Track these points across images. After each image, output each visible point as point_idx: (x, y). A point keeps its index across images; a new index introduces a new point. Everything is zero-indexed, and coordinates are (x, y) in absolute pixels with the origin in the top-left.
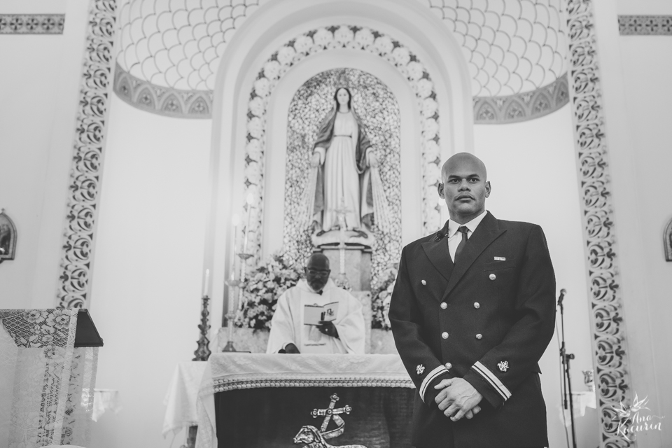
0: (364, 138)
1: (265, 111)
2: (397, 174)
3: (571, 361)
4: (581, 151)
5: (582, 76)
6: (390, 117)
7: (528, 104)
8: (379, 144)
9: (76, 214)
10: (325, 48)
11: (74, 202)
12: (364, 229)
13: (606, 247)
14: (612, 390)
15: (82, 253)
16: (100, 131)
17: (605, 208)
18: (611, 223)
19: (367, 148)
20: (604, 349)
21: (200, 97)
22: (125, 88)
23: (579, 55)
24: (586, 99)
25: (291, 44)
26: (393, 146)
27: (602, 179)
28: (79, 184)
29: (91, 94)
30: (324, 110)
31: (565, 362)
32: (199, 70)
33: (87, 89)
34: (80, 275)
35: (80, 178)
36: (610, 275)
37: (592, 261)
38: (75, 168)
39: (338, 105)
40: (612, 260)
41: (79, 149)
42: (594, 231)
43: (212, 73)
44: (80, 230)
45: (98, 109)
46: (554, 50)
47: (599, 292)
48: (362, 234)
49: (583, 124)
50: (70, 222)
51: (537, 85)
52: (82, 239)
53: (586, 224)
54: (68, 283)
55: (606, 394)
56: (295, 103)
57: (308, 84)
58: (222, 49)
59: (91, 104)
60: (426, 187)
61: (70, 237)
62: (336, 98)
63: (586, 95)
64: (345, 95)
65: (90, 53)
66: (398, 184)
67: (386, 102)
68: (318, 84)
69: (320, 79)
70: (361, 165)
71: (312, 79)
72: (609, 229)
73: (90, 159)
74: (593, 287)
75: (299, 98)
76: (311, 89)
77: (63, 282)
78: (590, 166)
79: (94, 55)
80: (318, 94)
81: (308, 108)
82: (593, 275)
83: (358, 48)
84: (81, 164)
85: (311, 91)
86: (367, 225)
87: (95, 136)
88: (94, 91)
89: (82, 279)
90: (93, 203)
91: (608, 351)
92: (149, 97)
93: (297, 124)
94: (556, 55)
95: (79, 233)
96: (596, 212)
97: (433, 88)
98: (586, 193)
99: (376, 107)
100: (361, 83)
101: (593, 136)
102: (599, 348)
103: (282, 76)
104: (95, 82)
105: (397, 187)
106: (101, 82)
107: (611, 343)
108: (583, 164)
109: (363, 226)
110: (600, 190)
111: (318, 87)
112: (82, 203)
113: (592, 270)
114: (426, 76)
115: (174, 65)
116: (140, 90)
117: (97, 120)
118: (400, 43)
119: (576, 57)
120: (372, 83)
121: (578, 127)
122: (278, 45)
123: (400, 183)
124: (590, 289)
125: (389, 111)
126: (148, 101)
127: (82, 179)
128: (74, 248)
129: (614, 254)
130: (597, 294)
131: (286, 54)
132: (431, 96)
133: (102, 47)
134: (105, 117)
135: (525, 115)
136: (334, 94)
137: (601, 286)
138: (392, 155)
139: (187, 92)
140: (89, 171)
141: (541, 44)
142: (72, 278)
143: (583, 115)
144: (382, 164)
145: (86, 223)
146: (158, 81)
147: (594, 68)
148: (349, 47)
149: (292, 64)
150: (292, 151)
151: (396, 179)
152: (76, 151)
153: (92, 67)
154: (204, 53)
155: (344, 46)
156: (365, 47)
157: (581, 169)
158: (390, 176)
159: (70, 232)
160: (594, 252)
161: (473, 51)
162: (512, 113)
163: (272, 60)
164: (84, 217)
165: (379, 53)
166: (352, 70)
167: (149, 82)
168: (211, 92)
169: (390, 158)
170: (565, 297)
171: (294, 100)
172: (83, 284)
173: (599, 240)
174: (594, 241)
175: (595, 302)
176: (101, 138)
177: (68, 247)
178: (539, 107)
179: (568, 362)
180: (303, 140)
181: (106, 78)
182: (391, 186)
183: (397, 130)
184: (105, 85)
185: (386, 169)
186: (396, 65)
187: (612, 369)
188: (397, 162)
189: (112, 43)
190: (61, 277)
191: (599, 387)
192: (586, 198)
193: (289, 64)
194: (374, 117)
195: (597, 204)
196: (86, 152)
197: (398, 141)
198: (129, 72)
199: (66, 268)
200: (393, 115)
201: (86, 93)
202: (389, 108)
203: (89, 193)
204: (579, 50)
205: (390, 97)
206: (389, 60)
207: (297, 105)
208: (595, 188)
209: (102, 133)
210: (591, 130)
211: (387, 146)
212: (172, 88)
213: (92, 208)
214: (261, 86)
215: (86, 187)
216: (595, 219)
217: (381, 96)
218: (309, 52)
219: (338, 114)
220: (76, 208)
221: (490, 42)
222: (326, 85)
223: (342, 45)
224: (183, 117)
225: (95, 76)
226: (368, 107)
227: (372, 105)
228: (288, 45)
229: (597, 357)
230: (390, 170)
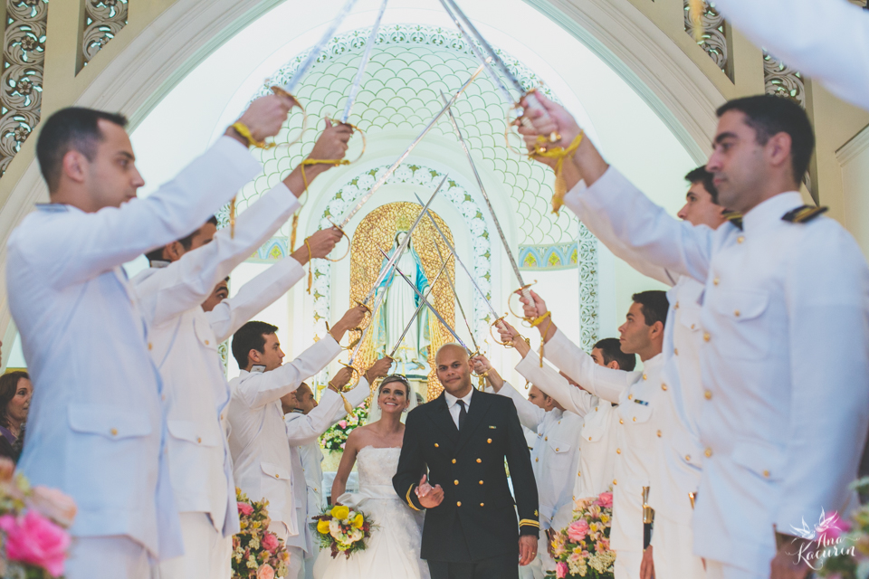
0: (422, 277)
10: (386, 183)
12: (422, 360)
19: (424, 288)
21: (277, 243)
26: (449, 279)
48: (421, 366)
56: (358, 236)
57: (369, 218)
60: (478, 320)
68: (379, 218)
69: (380, 213)
71: (373, 213)
75: (361, 232)
76: (372, 222)
80: (379, 227)
81: (370, 241)
83: (417, 184)
85: (373, 225)
86: (424, 356)
93: (359, 257)
97: (486, 227)
103: (345, 211)
109: (421, 356)
111: (378, 221)
114: (479, 215)
118: (456, 183)
122: (342, 185)
123: (454, 315)
131: (348, 193)
132: (483, 235)
138: (448, 288)
144: (439, 296)
148: (408, 183)
149: (354, 199)
150: (355, 284)
151: (452, 312)
155: (404, 182)
156: (423, 183)
158: (446, 307)
161: (520, 202)
162: (552, 262)
163: (337, 198)
166: (411, 204)
168: (286, 238)
169: (446, 291)
171: (356, 233)
180: (366, 273)
182: (447, 318)
183: (452, 264)
185: (442, 303)
186: (452, 201)
188: (452, 296)
193: (352, 199)
194: (431, 251)
197: (453, 275)
205: (446, 231)
206: (445, 196)
207: (359, 238)
211: (443, 279)
218: (370, 188)
223: (402, 181)
224: (262, 261)
228: (352, 184)
230: (445, 302)
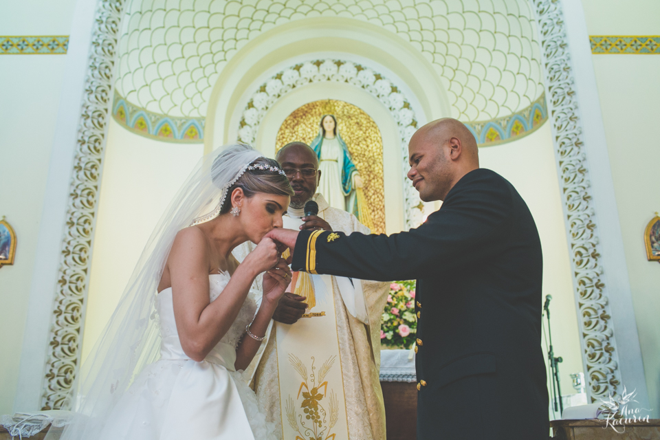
0: (349, 162)
1: (254, 139)
2: (381, 198)
3: (559, 364)
4: (562, 160)
5: (559, 91)
6: (374, 144)
7: (505, 128)
8: (364, 170)
9: (75, 220)
10: (311, 81)
11: (73, 209)
13: (590, 248)
14: (603, 387)
15: (80, 258)
16: (100, 143)
17: (588, 212)
18: (593, 226)
19: (352, 172)
20: (593, 347)
21: (193, 123)
22: (121, 113)
23: (556, 72)
24: (564, 111)
25: (279, 77)
26: (377, 172)
27: (583, 184)
28: (79, 192)
29: (92, 108)
30: (310, 138)
31: (554, 365)
32: (192, 99)
33: (88, 104)
34: (78, 280)
35: (80, 187)
36: (595, 275)
37: (577, 263)
38: (75, 176)
39: (324, 132)
40: (596, 260)
41: (80, 159)
42: (577, 234)
43: (204, 101)
44: (79, 237)
45: (99, 123)
46: (528, 77)
47: (586, 292)
49: (563, 134)
50: (70, 228)
51: (513, 110)
52: (80, 244)
53: (570, 228)
54: (66, 287)
55: (597, 391)
56: (283, 132)
57: (295, 115)
58: (213, 80)
59: (93, 117)
60: (410, 209)
61: (69, 243)
62: (322, 125)
63: (565, 107)
64: (331, 122)
65: (92, 70)
66: (382, 207)
67: (370, 130)
68: (304, 115)
69: (306, 109)
70: (346, 187)
71: (298, 110)
72: (592, 231)
73: (89, 169)
74: (579, 288)
75: (286, 128)
76: (297, 119)
77: (62, 286)
78: (570, 173)
79: (96, 72)
80: (304, 123)
81: (295, 136)
82: (579, 276)
83: (342, 81)
84: (81, 174)
85: (298, 121)
87: (95, 148)
88: (95, 105)
89: (80, 284)
90: (92, 211)
91: (597, 348)
92: (144, 122)
94: (530, 81)
95: (78, 239)
96: (579, 216)
97: (414, 116)
98: (568, 199)
99: (360, 135)
100: (345, 113)
101: (572, 145)
102: (588, 346)
103: (270, 106)
104: (96, 97)
105: (381, 210)
106: (102, 98)
107: (600, 340)
108: (564, 171)
110: (582, 194)
111: (304, 117)
112: (81, 211)
113: (577, 271)
114: (407, 105)
115: (168, 94)
116: (135, 115)
117: (98, 132)
118: (382, 76)
119: (552, 74)
120: (356, 113)
121: (557, 138)
122: (266, 77)
123: (384, 206)
124: (576, 290)
125: (373, 139)
126: (143, 127)
127: (82, 187)
128: (73, 253)
129: (598, 255)
130: (584, 294)
131: (273, 87)
132: (412, 124)
133: (104, 66)
134: (105, 130)
135: (503, 139)
136: (319, 123)
137: (588, 285)
138: (376, 180)
139: (180, 119)
140: (89, 181)
141: (515, 72)
142: (70, 282)
143: (561, 126)
144: (367, 188)
145: (84, 230)
146: (153, 108)
147: (570, 82)
148: (333, 80)
149: (279, 96)
151: (380, 203)
152: (77, 161)
153: (94, 84)
154: (197, 83)
155: (329, 79)
156: (348, 80)
157: (562, 177)
158: (374, 200)
159: (70, 238)
160: (579, 253)
161: (451, 81)
162: (490, 137)
163: (261, 91)
164: (82, 224)
165: (362, 85)
166: (336, 101)
167: (144, 109)
168: (204, 118)
169: (374, 183)
170: (550, 302)
171: (281, 129)
172: (81, 289)
173: (583, 242)
174: (579, 243)
175: (582, 302)
176: (101, 151)
177: (67, 252)
178: (515, 130)
179: (556, 364)
181: (106, 94)
182: (375, 209)
183: (380, 157)
184: (105, 101)
185: (370, 194)
186: (378, 96)
187: (602, 366)
188: (381, 187)
189: (113, 63)
190: (60, 281)
191: (590, 384)
192: (569, 203)
193: (277, 95)
194: (358, 145)
195: (580, 208)
196: (86, 162)
197: (381, 167)
198: (126, 98)
199: (65, 273)
200: (376, 142)
201: (87, 107)
202: (373, 136)
203: (88, 201)
204: (555, 67)
205: (373, 126)
206: (371, 91)
207: (284, 133)
208: (577, 193)
209: (102, 146)
210: (570, 139)
211: (371, 172)
212: (166, 115)
213: (91, 216)
214: (250, 115)
215: (86, 196)
216: (578, 222)
217: (364, 125)
218: (295, 84)
219: (324, 140)
220: (75, 214)
221: (467, 72)
222: (312, 115)
223: (327, 78)
224: (176, 141)
225: (96, 92)
226: (352, 136)
227: (356, 134)
228: (276, 78)
229: (586, 355)
230: (374, 194)
